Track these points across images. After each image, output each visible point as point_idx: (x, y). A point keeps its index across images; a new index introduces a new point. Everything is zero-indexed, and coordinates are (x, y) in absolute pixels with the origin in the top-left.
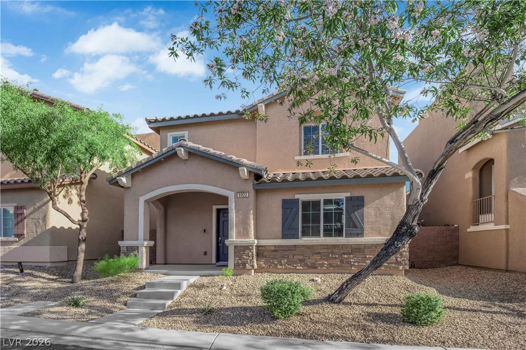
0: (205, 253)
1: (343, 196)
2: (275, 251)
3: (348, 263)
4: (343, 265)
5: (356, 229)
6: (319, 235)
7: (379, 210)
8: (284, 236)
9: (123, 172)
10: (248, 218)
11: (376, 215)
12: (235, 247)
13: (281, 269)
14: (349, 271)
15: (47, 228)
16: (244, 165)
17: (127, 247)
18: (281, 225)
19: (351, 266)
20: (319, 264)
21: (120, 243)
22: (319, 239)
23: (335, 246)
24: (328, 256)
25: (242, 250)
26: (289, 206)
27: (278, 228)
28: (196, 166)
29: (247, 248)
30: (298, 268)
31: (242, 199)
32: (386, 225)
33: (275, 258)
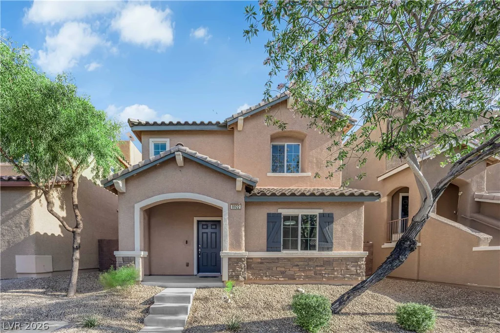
0: (188, 265)
1: (316, 212)
2: (261, 263)
3: (321, 274)
4: (317, 276)
5: (327, 243)
6: (296, 248)
7: (345, 226)
8: (269, 249)
9: (119, 174)
10: (240, 230)
11: (342, 231)
12: (229, 259)
13: (266, 280)
14: (320, 282)
15: (31, 234)
16: (240, 177)
17: (123, 257)
18: (266, 238)
19: (323, 277)
20: (298, 276)
21: (116, 253)
22: (297, 252)
23: (310, 259)
24: (305, 268)
25: (234, 262)
26: (273, 219)
27: (263, 241)
28: (192, 175)
29: (239, 260)
30: (280, 279)
31: (235, 211)
32: (349, 240)
33: (261, 270)
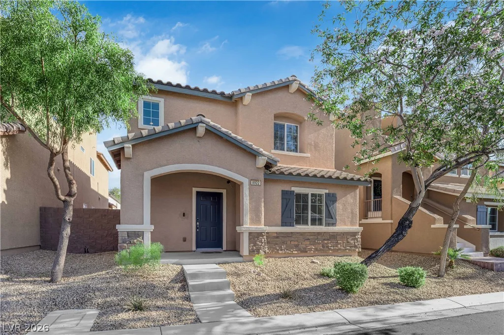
0: (185, 240)
1: (323, 192)
2: (277, 237)
3: (328, 247)
4: (324, 249)
5: (331, 218)
6: (307, 224)
7: (345, 205)
8: (284, 224)
9: (130, 138)
10: (260, 206)
11: (343, 209)
12: (250, 234)
13: (282, 254)
14: (326, 254)
16: (263, 155)
17: (128, 232)
18: (281, 214)
19: (330, 249)
20: (309, 248)
21: (118, 227)
22: (308, 227)
23: (319, 233)
24: (315, 242)
25: (255, 237)
26: (286, 196)
27: (278, 217)
29: (260, 234)
30: (294, 252)
31: (255, 187)
32: (349, 218)
33: (277, 244)
